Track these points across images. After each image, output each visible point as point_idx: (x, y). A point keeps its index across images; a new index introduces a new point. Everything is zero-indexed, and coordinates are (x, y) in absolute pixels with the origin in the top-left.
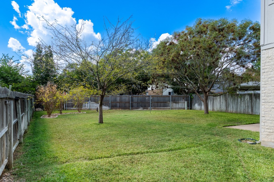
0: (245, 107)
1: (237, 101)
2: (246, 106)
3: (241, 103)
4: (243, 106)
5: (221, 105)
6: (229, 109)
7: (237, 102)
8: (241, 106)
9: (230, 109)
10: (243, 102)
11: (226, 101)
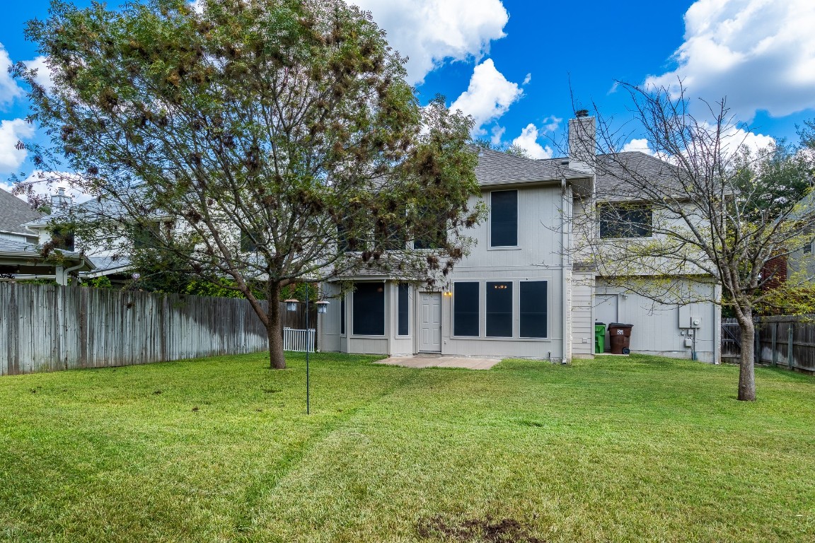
0: (146, 339)
1: (122, 317)
2: (149, 334)
3: (134, 326)
4: (140, 336)
5: (57, 340)
6: (95, 352)
7: (122, 322)
8: (134, 338)
9: (98, 353)
10: (139, 320)
11: (81, 318)
